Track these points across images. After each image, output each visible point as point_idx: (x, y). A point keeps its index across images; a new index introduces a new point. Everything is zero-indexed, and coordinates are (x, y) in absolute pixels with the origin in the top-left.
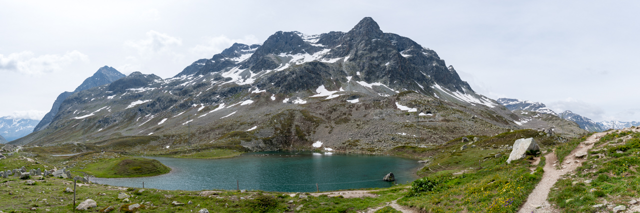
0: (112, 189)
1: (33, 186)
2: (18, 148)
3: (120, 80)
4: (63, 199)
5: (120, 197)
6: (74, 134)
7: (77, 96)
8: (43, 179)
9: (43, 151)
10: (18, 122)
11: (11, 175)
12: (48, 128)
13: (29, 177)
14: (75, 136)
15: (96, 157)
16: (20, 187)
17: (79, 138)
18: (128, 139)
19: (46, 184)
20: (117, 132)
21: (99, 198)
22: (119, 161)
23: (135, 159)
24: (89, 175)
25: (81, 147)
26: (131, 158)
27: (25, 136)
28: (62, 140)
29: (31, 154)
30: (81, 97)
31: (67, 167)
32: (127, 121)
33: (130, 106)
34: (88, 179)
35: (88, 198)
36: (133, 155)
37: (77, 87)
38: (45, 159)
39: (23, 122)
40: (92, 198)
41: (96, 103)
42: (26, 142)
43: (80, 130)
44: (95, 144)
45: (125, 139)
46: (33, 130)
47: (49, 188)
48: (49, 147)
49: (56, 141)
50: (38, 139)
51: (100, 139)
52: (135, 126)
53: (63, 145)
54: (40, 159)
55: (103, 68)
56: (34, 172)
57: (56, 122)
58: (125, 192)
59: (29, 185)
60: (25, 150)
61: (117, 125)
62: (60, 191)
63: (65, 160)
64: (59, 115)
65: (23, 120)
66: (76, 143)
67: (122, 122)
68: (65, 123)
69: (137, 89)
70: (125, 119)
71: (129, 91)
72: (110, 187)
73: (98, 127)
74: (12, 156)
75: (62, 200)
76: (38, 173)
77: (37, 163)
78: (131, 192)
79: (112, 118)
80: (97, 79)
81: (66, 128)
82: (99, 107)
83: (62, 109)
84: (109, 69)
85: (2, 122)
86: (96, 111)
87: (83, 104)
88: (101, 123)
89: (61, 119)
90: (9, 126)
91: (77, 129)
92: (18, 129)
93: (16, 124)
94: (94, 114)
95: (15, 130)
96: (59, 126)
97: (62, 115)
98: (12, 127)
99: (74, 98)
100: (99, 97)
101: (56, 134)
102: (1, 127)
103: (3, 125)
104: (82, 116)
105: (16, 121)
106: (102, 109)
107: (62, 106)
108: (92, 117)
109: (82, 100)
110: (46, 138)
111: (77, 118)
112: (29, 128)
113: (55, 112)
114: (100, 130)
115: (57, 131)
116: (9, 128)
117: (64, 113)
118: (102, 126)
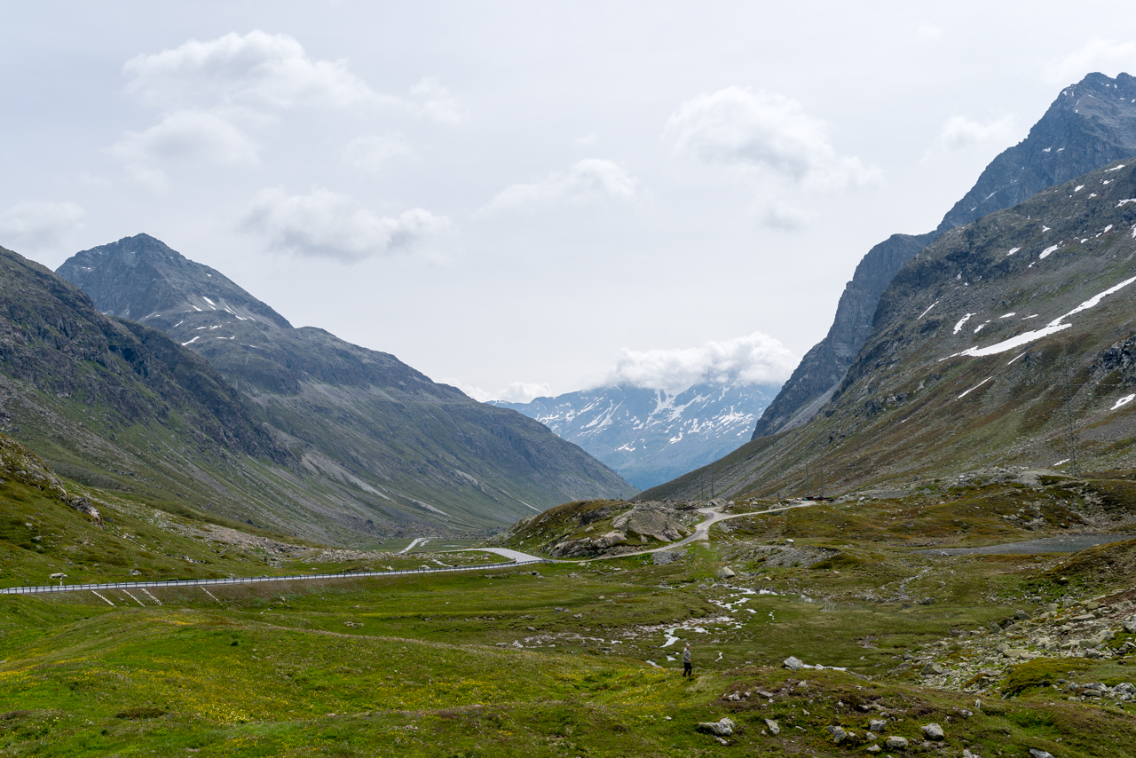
6: (977, 433)
7: (964, 245)
10: (680, 400)
12: (829, 414)
14: (984, 440)
17: (1024, 449)
27: (711, 460)
28: (917, 465)
29: (791, 547)
30: (981, 249)
39: (699, 399)
41: (1072, 268)
42: (729, 487)
43: (1001, 412)
46: (750, 428)
49: (883, 471)
50: (784, 467)
55: (1078, 89)
57: (867, 380)
60: (743, 529)
64: (879, 349)
65: (700, 388)
66: (1029, 475)
68: (915, 381)
73: (1110, 390)
80: (1049, 150)
81: (923, 404)
82: (1091, 284)
83: (890, 318)
84: (1112, 88)
85: (605, 405)
86: (1079, 309)
87: (996, 278)
88: (1119, 362)
89: (892, 363)
90: (638, 422)
91: (989, 405)
92: (681, 429)
93: (671, 407)
94: (1070, 325)
95: (667, 434)
96: (886, 398)
97: (892, 344)
98: (653, 421)
99: (948, 258)
100: (1082, 235)
101: (875, 441)
102: (602, 425)
103: (608, 417)
104: (1004, 338)
105: (671, 396)
106: (1111, 291)
107: (889, 303)
108: (1062, 340)
109: (989, 261)
110: (823, 459)
111: (974, 352)
112: (732, 424)
113: (854, 338)
114: (1119, 404)
115: (877, 426)
116: (640, 427)
117: (901, 334)
118: (1127, 381)
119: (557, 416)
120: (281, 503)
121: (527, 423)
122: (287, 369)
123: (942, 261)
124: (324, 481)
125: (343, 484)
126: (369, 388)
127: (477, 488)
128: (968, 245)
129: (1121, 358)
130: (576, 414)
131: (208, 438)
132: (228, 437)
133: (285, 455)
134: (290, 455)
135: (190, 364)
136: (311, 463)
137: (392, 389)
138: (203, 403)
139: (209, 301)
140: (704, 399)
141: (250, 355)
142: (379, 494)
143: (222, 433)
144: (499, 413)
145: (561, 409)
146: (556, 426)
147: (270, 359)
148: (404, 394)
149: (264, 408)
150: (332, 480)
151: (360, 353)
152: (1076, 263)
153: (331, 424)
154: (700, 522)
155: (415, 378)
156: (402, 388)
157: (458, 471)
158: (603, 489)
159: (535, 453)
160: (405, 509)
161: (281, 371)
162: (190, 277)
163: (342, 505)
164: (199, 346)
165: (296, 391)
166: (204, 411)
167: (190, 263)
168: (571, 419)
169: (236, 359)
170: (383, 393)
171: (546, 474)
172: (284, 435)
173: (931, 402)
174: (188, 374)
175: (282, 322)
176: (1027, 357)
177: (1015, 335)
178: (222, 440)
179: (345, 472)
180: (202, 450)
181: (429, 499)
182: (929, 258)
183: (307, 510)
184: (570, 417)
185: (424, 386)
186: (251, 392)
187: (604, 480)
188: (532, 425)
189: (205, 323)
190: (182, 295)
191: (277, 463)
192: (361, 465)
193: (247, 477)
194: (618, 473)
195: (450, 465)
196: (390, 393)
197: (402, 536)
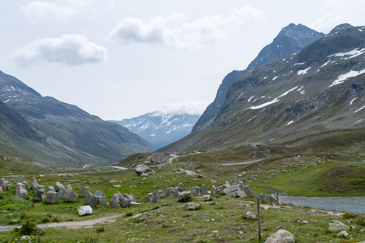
0: (318, 215)
1: (197, 212)
2: (171, 157)
3: (316, 43)
4: (242, 229)
5: (333, 227)
6: (252, 132)
8: (210, 200)
9: (208, 159)
10: (170, 120)
11: (165, 198)
12: (213, 125)
13: (190, 198)
14: (253, 134)
15: (286, 163)
16: (178, 214)
17: (259, 137)
18: (336, 134)
19: (216, 207)
20: (316, 124)
21: (298, 228)
22: (325, 169)
23: (352, 166)
24: (279, 192)
25: (263, 150)
26: (345, 164)
27: (180, 138)
28: (234, 141)
29: (191, 164)
30: (256, 77)
31: (244, 181)
32: (333, 106)
33: (337, 82)
34: (277, 198)
35: (280, 228)
36: (347, 159)
37: (250, 62)
38: (211, 170)
39: (176, 119)
40: (287, 229)
41: (281, 83)
42: (183, 147)
43: (259, 125)
44: (284, 144)
45: (331, 135)
46: (191, 129)
47: (220, 214)
48: (216, 152)
49: (225, 143)
50: (199, 141)
51: (291, 136)
52: (347, 113)
53: (237, 149)
54: (204, 171)
55: (287, 28)
56: (197, 190)
57: (224, 115)
58: (340, 219)
59: (191, 210)
60: (181, 160)
61: (316, 113)
62: (237, 217)
63: (240, 171)
64: (227, 106)
65: (177, 116)
66: (254, 145)
67: (324, 108)
68: (236, 116)
69: (347, 54)
70: (329, 103)
71: (332, 58)
72: (313, 211)
73: (287, 119)
74: (163, 169)
75: (241, 232)
76: (202, 191)
77: (200, 177)
78: (351, 220)
79: (307, 104)
80: (278, 46)
81: (238, 123)
82: (286, 88)
83: (231, 97)
84: (297, 28)
85: (146, 121)
86: (282, 96)
87: (260, 86)
88: (290, 112)
89: (231, 110)
90: (156, 127)
91: (255, 124)
92: (170, 129)
93: (167, 122)
94: (279, 100)
95: (166, 131)
96: (228, 121)
97: (231, 105)
98: (161, 126)
99: (247, 79)
100: (284, 74)
101: (224, 134)
102: (145, 128)
103: (147, 125)
104: (261, 104)
105: (167, 118)
106: (290, 90)
107: (230, 92)
108: (276, 105)
109: (259, 81)
110: (210, 139)
111: (253, 108)
112: (186, 127)
113: (222, 102)
114: (289, 123)
115: (225, 129)
116: (157, 128)
117: (233, 102)
118: (292, 117)
119: (131, 125)
120: (41, 155)
121: (121, 128)
122: (40, 110)
123: (245, 80)
124: (54, 147)
125: (60, 148)
126: (68, 117)
127: (105, 149)
128: (253, 76)
129: (291, 110)
130: (136, 124)
131: (15, 133)
132: (22, 133)
133: (41, 139)
134: (43, 139)
135: (8, 109)
136: (50, 141)
137: (76, 117)
138: (13, 122)
139: (13, 88)
140: (177, 119)
141: (28, 106)
142: (73, 151)
143: (20, 132)
144: (112, 124)
145: (132, 123)
146: (130, 128)
147: (34, 107)
148: (80, 118)
149: (33, 123)
150: (57, 147)
151: (65, 105)
152: (282, 82)
153: (56, 128)
154: (170, 158)
155: (84, 113)
156: (79, 116)
157: (98, 143)
158: (145, 148)
159: (123, 137)
160: (81, 156)
161: (38, 111)
162: (6, 79)
163: (61, 155)
164: (10, 103)
165: (44, 117)
166: (13, 125)
167: (6, 75)
168: (135, 126)
169: (23, 107)
170: (73, 118)
171: (127, 144)
172: (40, 132)
173: (240, 123)
174: (7, 113)
175: (38, 95)
176: (266, 110)
177: (264, 103)
178: (20, 134)
179: (61, 144)
180: (14, 138)
181: (89, 152)
182: (242, 79)
183: (49, 156)
184: (135, 125)
185: (87, 116)
186: (28, 118)
187: (145, 145)
188: (122, 128)
189: (12, 95)
190: (3, 85)
191: (39, 142)
192: (66, 142)
193: (29, 146)
194: (150, 143)
195: (96, 141)
196: (76, 118)
197: (81, 164)
